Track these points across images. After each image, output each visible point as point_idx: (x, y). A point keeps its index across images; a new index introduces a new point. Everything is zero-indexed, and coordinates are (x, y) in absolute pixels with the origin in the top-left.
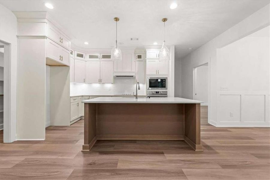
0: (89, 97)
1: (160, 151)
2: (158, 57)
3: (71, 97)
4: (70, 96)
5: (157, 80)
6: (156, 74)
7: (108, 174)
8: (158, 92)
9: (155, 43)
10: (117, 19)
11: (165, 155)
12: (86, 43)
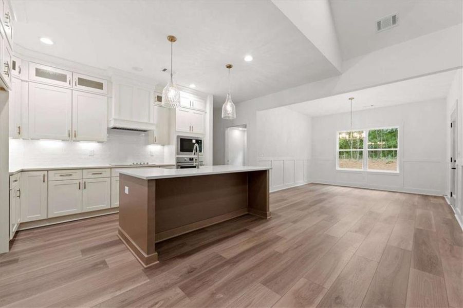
0: (46, 173)
1: (242, 229)
2: (192, 106)
3: (12, 174)
4: (10, 171)
5: (191, 140)
6: (189, 131)
7: (226, 267)
8: (192, 159)
9: (193, 86)
10: (172, 39)
11: (251, 230)
12: (47, 41)
